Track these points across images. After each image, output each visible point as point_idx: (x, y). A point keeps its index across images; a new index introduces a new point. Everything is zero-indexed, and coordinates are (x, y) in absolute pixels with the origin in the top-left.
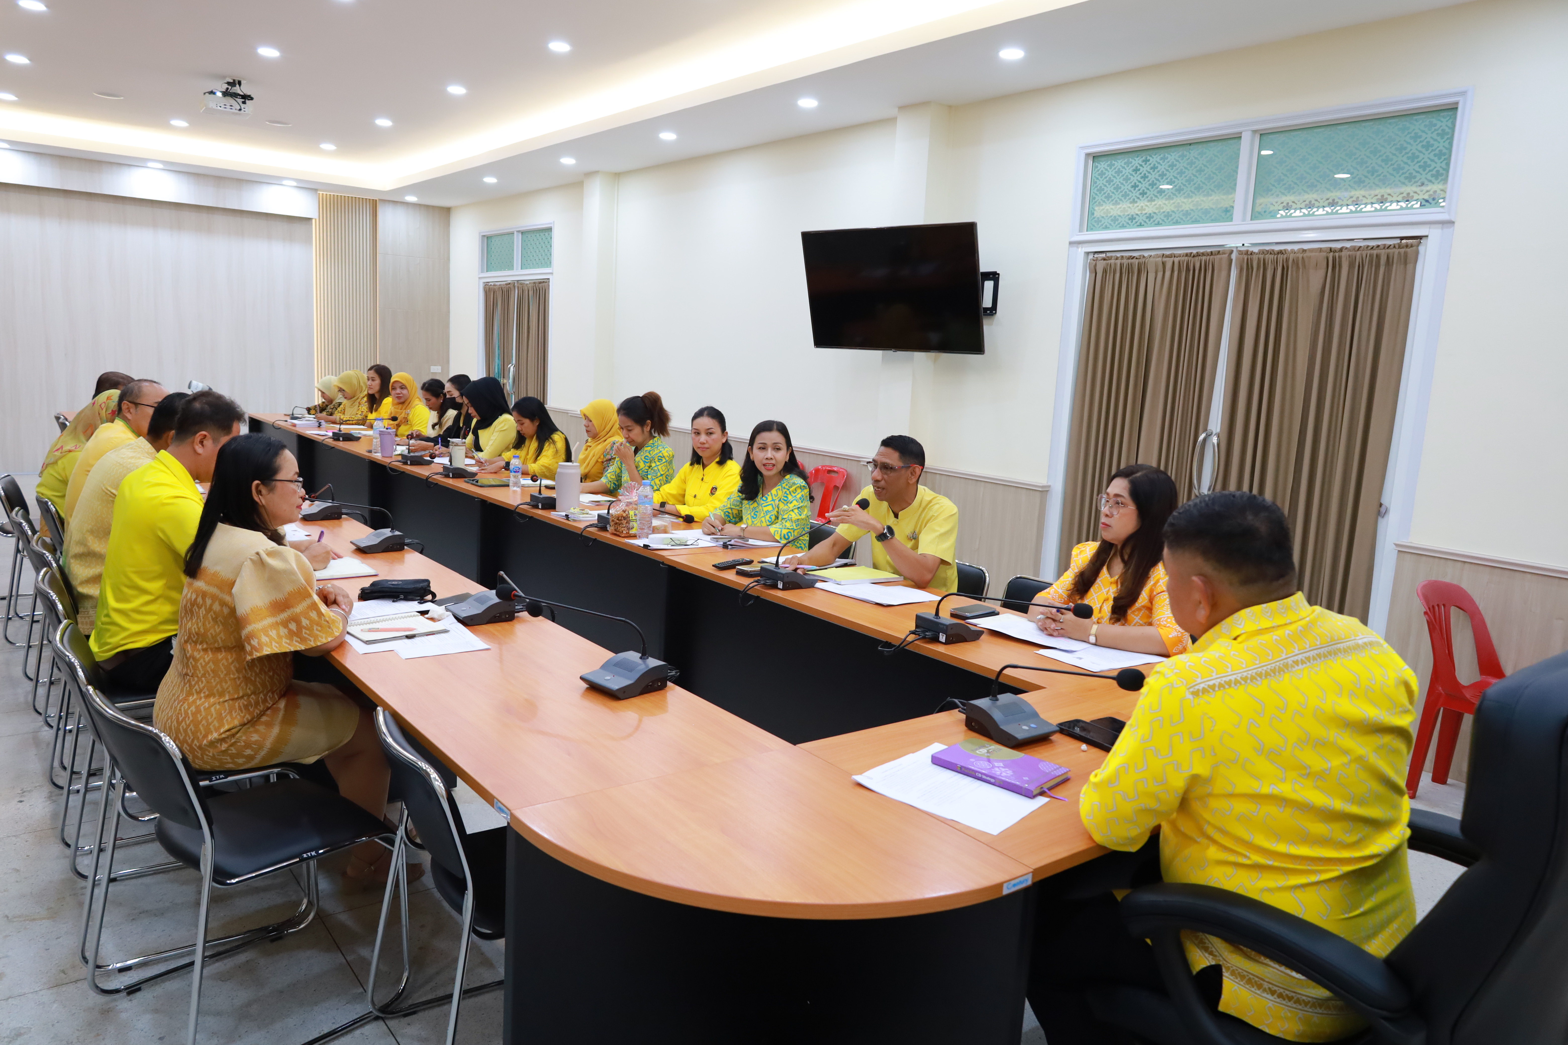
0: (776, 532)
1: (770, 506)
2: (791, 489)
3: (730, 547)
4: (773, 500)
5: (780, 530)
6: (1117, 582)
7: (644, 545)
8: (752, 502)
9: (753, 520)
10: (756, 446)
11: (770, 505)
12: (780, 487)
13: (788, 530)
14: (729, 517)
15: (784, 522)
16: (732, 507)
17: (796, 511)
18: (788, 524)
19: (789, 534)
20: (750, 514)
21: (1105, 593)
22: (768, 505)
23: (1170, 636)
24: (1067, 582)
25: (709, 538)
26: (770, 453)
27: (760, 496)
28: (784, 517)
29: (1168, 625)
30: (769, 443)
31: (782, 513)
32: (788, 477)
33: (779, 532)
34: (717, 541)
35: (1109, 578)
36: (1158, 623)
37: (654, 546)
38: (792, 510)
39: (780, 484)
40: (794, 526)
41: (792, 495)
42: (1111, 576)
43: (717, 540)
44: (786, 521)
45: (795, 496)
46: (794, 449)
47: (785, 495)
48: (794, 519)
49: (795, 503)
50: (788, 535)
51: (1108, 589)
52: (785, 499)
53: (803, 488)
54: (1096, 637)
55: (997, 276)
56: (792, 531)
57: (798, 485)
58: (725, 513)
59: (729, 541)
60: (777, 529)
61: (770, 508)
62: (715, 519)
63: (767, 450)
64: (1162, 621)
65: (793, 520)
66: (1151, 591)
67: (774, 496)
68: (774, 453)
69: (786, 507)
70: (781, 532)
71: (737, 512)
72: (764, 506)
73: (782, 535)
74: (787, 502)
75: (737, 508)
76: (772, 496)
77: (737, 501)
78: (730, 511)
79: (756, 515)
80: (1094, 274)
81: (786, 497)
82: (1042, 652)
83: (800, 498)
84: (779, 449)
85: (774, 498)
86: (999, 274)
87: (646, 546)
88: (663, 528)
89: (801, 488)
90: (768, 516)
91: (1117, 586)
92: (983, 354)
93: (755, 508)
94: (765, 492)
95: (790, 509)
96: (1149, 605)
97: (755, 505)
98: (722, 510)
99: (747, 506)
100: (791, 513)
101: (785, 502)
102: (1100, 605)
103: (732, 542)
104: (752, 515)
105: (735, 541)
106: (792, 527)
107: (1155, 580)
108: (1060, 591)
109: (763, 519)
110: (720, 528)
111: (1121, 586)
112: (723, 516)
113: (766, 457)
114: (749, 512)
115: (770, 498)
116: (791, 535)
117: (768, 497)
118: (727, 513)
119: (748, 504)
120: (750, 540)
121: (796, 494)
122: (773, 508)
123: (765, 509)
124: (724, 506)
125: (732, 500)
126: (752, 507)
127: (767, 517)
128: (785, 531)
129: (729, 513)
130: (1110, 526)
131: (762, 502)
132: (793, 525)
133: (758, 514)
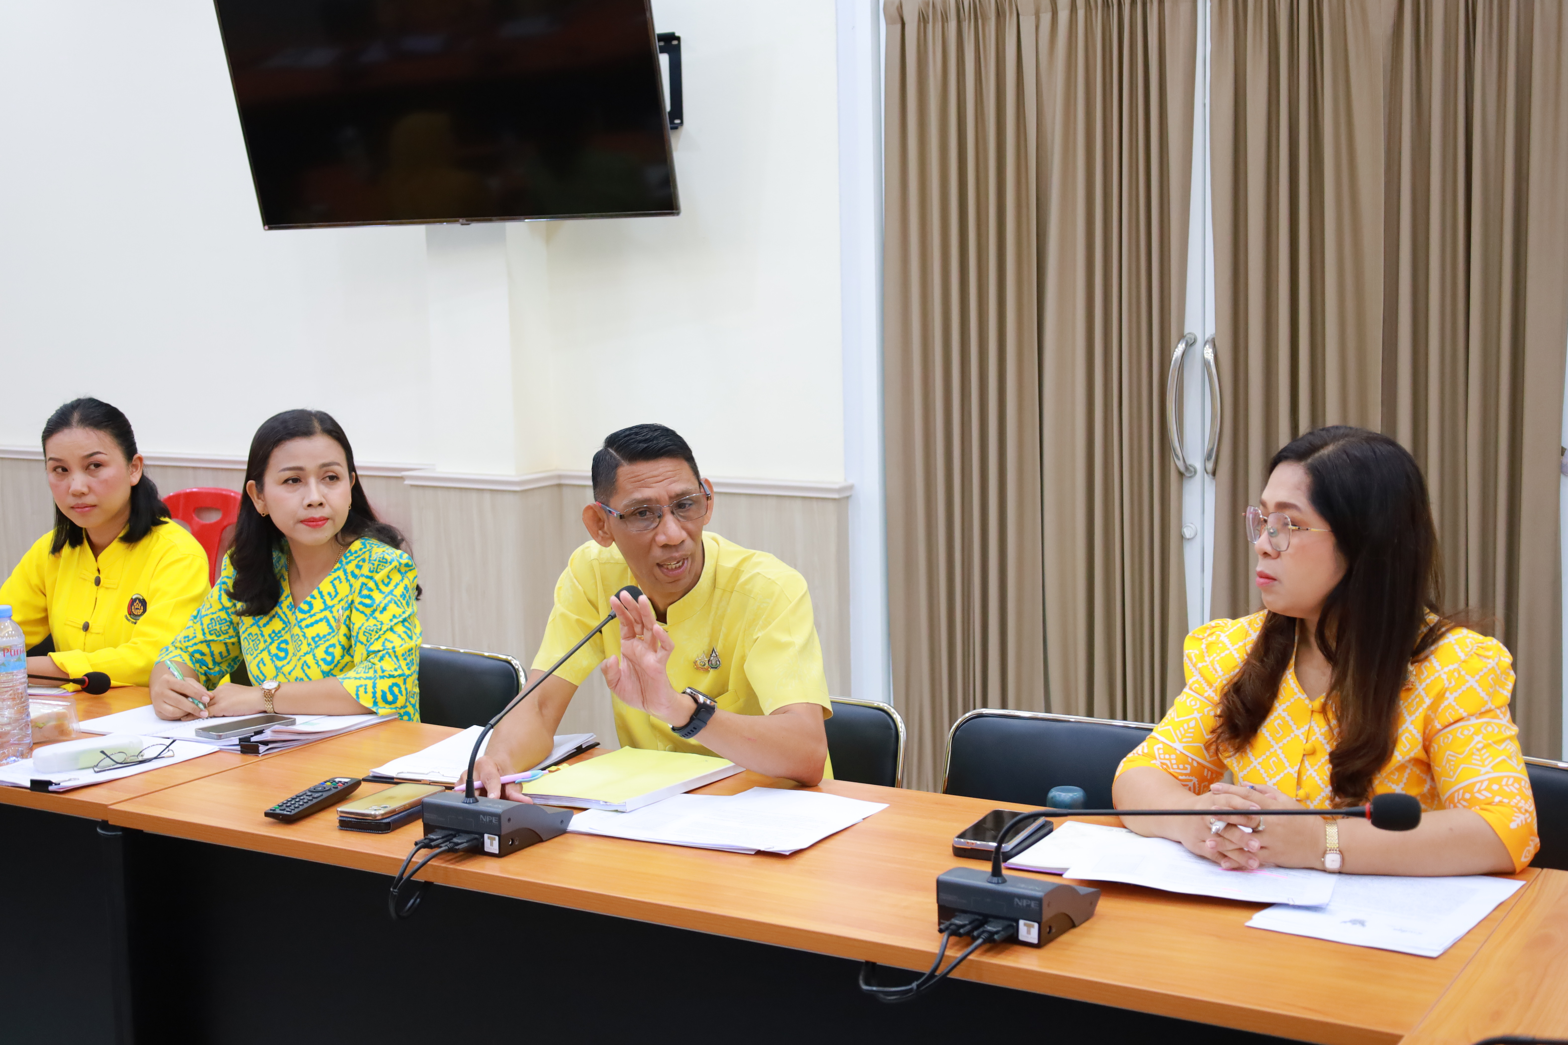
0: (362, 690)
1: (323, 624)
2: (378, 577)
3: (262, 748)
4: (327, 607)
5: (370, 683)
6: (1323, 710)
7: (33, 782)
8: (265, 619)
9: (279, 664)
10: (271, 478)
11: (321, 620)
12: (340, 573)
13: (390, 681)
14: (202, 663)
15: (376, 660)
16: (209, 638)
17: (400, 629)
18: (388, 665)
19: (396, 690)
20: (267, 648)
21: (1302, 737)
22: (317, 622)
23: (1513, 826)
24: (1192, 724)
25: (189, 728)
26: (314, 491)
27: (286, 601)
28: (374, 648)
29: (1497, 799)
30: (310, 465)
31: (362, 638)
32: (357, 545)
33: (370, 689)
34: (220, 737)
35: (1307, 701)
36: (1467, 796)
37: (63, 778)
38: (391, 629)
39: (338, 565)
40: (404, 667)
41: (381, 591)
42: (1311, 698)
43: (218, 732)
44: (381, 659)
45: (391, 592)
46: (359, 472)
47: (365, 592)
48: (400, 651)
49: (393, 609)
50: (392, 693)
51: (1307, 728)
52: (367, 601)
53: (403, 570)
54: (1341, 852)
55: (675, 42)
56: (400, 681)
57: (395, 563)
58: (192, 655)
59: (257, 733)
60: (363, 682)
61: (322, 629)
62: (184, 675)
63: (306, 484)
64: (1479, 791)
65: (399, 653)
66: (1427, 722)
67: (327, 598)
68: (324, 489)
69: (372, 622)
70: (374, 686)
71: (222, 648)
72: (307, 626)
73: (379, 695)
74: (373, 610)
75: (221, 638)
76: (322, 597)
77: (221, 621)
78: (204, 648)
79: (286, 651)
80: (899, 26)
81: (369, 597)
82: (1260, 919)
83: (403, 596)
84: (334, 478)
85: (330, 603)
86: (678, 39)
87: (40, 786)
88: (53, 723)
89: (399, 571)
90: (322, 648)
91: (1328, 721)
92: (678, 214)
93: (276, 634)
94: (297, 588)
95: (384, 628)
96: (1422, 755)
97: (277, 625)
98: (185, 650)
99: (255, 630)
100: (389, 635)
101: (368, 611)
102: (1297, 768)
103: (267, 735)
104: (273, 650)
105: (274, 732)
106: (399, 672)
107: (1433, 693)
108: (1179, 746)
109: (309, 659)
110: (206, 699)
111: (1339, 720)
112: (190, 664)
113: (307, 502)
114: (262, 646)
115: (318, 604)
116: (400, 692)
117: (313, 601)
118: (197, 656)
119: (256, 623)
120: (299, 719)
121: (391, 586)
122: (331, 627)
123: (311, 632)
124: (187, 638)
125: (206, 621)
126: (267, 631)
127: (320, 653)
128: (383, 685)
129: (203, 654)
130: (1274, 579)
131: (300, 616)
132: (400, 667)
133: (291, 648)
